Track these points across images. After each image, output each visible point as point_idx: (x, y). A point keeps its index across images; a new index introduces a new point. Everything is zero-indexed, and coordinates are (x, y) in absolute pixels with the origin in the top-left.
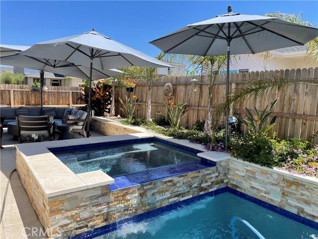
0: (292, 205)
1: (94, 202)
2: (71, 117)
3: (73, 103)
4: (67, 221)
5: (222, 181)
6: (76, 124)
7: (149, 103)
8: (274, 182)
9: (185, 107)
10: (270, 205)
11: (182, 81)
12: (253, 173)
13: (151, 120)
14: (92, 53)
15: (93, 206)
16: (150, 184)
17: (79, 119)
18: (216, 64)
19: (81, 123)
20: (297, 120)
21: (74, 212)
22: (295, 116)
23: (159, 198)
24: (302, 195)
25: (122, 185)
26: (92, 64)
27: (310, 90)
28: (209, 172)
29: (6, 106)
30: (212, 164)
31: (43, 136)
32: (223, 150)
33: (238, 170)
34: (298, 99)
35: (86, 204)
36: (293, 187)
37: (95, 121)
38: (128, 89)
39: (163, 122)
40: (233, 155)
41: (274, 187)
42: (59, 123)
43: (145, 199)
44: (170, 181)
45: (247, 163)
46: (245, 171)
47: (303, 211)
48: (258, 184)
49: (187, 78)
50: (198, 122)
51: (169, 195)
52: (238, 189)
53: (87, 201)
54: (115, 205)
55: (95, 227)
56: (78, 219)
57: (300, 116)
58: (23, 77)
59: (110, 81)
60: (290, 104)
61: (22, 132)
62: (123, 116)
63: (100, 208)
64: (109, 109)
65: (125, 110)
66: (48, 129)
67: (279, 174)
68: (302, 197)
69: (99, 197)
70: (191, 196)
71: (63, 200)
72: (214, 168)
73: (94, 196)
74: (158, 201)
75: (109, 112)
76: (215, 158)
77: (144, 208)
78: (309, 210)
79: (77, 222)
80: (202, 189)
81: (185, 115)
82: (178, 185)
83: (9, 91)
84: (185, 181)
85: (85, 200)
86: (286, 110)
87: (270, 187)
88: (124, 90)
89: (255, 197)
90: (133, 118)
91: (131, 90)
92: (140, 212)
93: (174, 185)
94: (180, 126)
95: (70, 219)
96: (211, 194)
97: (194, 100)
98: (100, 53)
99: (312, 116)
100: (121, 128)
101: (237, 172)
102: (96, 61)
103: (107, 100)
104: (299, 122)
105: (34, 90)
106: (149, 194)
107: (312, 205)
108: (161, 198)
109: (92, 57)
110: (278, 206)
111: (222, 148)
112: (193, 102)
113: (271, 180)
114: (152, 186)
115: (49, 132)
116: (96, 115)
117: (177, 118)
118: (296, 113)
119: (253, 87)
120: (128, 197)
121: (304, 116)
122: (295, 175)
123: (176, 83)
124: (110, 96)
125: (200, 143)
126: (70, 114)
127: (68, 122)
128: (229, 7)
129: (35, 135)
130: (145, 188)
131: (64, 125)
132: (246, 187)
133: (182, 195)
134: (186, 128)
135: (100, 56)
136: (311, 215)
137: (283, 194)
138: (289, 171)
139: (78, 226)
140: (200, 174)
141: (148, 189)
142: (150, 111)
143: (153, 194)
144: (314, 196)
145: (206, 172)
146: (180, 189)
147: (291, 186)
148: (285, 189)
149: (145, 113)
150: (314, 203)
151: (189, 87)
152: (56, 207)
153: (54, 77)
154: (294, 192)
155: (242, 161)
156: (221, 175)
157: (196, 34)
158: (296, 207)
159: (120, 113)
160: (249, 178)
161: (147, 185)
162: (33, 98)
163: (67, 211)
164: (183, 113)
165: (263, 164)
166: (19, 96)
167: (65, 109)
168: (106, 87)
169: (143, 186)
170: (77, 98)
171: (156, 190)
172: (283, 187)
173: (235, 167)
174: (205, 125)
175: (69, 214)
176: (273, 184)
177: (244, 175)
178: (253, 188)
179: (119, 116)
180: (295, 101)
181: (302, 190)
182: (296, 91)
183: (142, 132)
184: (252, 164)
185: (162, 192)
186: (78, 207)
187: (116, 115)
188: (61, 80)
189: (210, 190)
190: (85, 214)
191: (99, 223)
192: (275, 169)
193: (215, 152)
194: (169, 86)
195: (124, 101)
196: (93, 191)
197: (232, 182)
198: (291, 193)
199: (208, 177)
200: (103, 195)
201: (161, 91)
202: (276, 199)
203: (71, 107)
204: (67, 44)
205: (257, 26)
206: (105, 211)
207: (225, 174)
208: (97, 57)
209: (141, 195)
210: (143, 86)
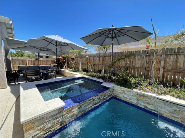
0: (141, 104)
1: (54, 118)
2: (50, 70)
3: (52, 64)
4: (37, 132)
5: (111, 95)
6: (52, 72)
7: (80, 63)
8: (133, 95)
9: (94, 65)
10: (131, 104)
11: (92, 56)
12: (124, 91)
13: (81, 70)
14: (56, 44)
15: (54, 120)
16: (83, 102)
17: (53, 70)
18: (106, 49)
19: (54, 72)
20: (135, 69)
21: (42, 126)
22: (134, 68)
23: (87, 107)
24: (146, 100)
25: (70, 105)
26: (56, 48)
27: (140, 58)
28: (107, 92)
29: (25, 66)
30: (107, 88)
31: (37, 78)
32: (111, 82)
33: (118, 90)
34: (136, 62)
35: (49, 120)
36: (142, 97)
37: (60, 70)
38: (72, 59)
39: (85, 70)
40: (115, 84)
41: (133, 97)
42: (45, 72)
43: (81, 110)
44: (92, 99)
45: (122, 87)
46: (121, 90)
47: (146, 107)
48: (126, 96)
49: (94, 55)
50: (99, 70)
51: (92, 105)
52: (118, 97)
53: (50, 118)
54: (66, 116)
55: (56, 130)
56: (45, 129)
57: (137, 68)
58: (35, 55)
59: (65, 56)
60: (133, 64)
61: (28, 77)
62: (70, 68)
63: (58, 119)
64: (65, 66)
65: (71, 66)
66: (39, 75)
67: (135, 92)
68: (146, 101)
69: (57, 114)
70: (101, 103)
71: (34, 122)
72: (109, 90)
73: (54, 115)
74: (87, 109)
75: (65, 67)
76: (109, 86)
77: (81, 114)
78: (149, 107)
79: (44, 130)
80: (104, 99)
81: (94, 68)
82: (95, 100)
83: (26, 60)
84: (98, 97)
85: (48, 118)
86: (131, 66)
87: (131, 97)
88: (71, 59)
89: (125, 100)
90: (74, 69)
91: (73, 59)
92: (79, 116)
93: (94, 100)
94: (92, 72)
95: (40, 131)
96: (108, 101)
97: (97, 62)
98: (60, 44)
99: (141, 68)
100: (70, 73)
101: (117, 91)
102: (58, 47)
103: (64, 63)
104: (136, 70)
105: (36, 60)
106: (83, 107)
107: (151, 105)
108: (88, 107)
109: (57, 46)
110: (135, 104)
111: (110, 81)
112: (96, 63)
113: (132, 94)
114: (84, 103)
115: (40, 76)
116: (60, 68)
117: (91, 69)
118: (135, 67)
119: (123, 57)
120: (73, 110)
121: (138, 68)
122: (143, 92)
123: (90, 56)
124: (65, 61)
125: (101, 79)
126: (50, 68)
127: (49, 71)
128: (113, 25)
129: (34, 78)
130: (81, 104)
131: (47, 73)
132: (121, 96)
133: (97, 103)
134: (94, 72)
135: (60, 46)
136: (150, 109)
137: (137, 100)
138: (140, 91)
139: (45, 133)
140: (104, 94)
141: (83, 105)
142: (80, 66)
143: (85, 106)
144: (152, 101)
145: (106, 92)
146: (96, 101)
147: (141, 97)
148: (138, 98)
149: (79, 67)
150: (151, 104)
151: (95, 58)
152: (30, 127)
153: (46, 55)
154: (142, 99)
155: (120, 87)
156: (111, 92)
157: (99, 36)
158: (143, 105)
159: (69, 67)
160: (122, 93)
161: (82, 103)
162: (36, 62)
163: (37, 127)
164: (93, 67)
165: (129, 88)
166: (30, 62)
167: (48, 66)
168: (64, 58)
169: (80, 104)
170: (53, 62)
171: (86, 104)
172: (137, 97)
173: (116, 89)
174: (102, 71)
175: (39, 128)
176: (133, 96)
177: (120, 92)
178: (124, 97)
179: (69, 68)
180: (135, 62)
181: (146, 98)
182: (135, 59)
183: (78, 75)
184: (124, 88)
185: (89, 104)
186: (44, 123)
187: (68, 68)
188: (49, 56)
189: (108, 99)
190: (50, 125)
191: (58, 127)
192: (134, 90)
193: (108, 83)
194: (87, 57)
195: (71, 63)
196: (54, 112)
197: (115, 94)
198: (141, 100)
199: (107, 94)
200: (59, 113)
201: (84, 59)
202: (134, 102)
203: (51, 66)
204: (44, 39)
205: (123, 33)
206: (61, 120)
207: (112, 92)
208: (58, 46)
209: (79, 108)
210: (78, 57)
